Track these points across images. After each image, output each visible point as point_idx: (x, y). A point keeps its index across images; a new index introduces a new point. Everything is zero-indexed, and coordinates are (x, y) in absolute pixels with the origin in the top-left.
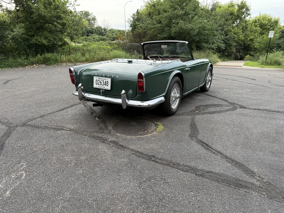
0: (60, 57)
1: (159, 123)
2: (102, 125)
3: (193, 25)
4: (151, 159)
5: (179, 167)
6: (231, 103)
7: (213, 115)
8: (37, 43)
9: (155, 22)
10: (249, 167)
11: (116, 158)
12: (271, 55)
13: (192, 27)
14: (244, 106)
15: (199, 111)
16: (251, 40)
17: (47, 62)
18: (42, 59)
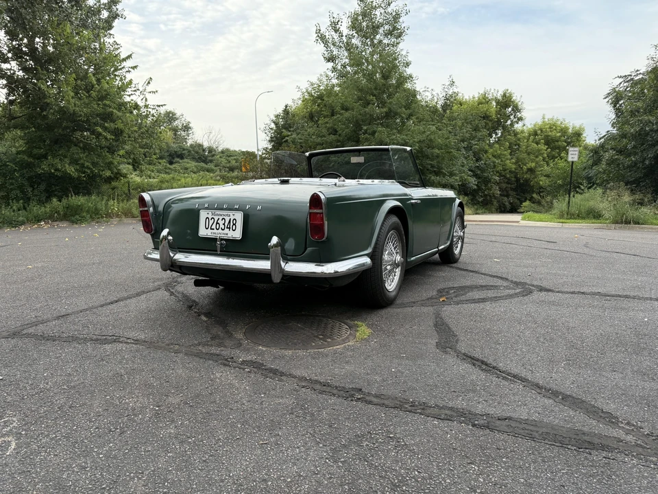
0: (106, 204)
1: (359, 323)
2: (217, 330)
3: (406, 135)
4: (352, 396)
5: (428, 411)
6: (517, 284)
7: (482, 305)
8: (53, 174)
9: (324, 131)
10: (598, 404)
11: (262, 397)
12: (577, 199)
13: (405, 141)
14: (549, 288)
15: (447, 298)
16: (531, 170)
17: (74, 216)
18: (61, 209)
